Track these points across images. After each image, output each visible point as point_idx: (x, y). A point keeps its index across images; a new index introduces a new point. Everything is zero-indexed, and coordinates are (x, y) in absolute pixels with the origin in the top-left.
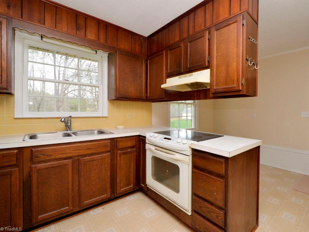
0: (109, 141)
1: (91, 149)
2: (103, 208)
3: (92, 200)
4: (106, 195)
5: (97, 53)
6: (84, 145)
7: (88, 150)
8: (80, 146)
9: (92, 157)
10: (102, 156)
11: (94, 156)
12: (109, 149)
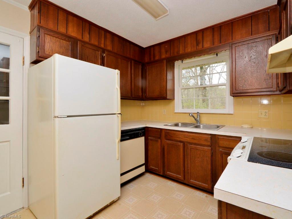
0: (210, 136)
1: (194, 139)
2: (207, 197)
3: (196, 182)
4: (207, 185)
5: (218, 55)
6: (190, 135)
7: (192, 140)
8: (188, 135)
9: (195, 146)
10: (203, 148)
11: (197, 146)
12: (209, 144)
